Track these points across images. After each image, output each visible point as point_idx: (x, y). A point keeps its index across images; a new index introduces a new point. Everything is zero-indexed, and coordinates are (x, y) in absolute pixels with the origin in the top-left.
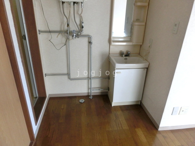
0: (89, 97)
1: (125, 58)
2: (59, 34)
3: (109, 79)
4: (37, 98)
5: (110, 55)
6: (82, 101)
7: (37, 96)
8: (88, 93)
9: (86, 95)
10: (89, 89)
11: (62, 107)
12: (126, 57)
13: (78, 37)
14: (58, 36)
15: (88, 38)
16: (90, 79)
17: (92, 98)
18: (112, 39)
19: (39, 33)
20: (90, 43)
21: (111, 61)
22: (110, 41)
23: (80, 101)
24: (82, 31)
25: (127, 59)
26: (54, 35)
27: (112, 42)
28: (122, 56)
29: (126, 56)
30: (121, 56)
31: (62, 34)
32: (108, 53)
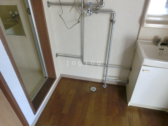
0: (103, 86)
1: (160, 47)
2: (72, 8)
3: (131, 71)
4: (47, 78)
5: (138, 40)
6: (94, 89)
7: (47, 76)
8: (103, 80)
9: (100, 82)
10: (103, 76)
11: (71, 93)
12: (163, 47)
13: (96, 13)
14: (71, 11)
15: (110, 14)
16: (107, 66)
17: (106, 88)
18: (146, 18)
19: (49, 6)
20: (112, 21)
21: (137, 50)
22: (142, 20)
23: (91, 89)
24: (102, 4)
25: (163, 49)
26: (66, 9)
27: (145, 23)
28: (157, 45)
29: (163, 44)
30: (154, 43)
31: (76, 8)
32: (136, 37)
